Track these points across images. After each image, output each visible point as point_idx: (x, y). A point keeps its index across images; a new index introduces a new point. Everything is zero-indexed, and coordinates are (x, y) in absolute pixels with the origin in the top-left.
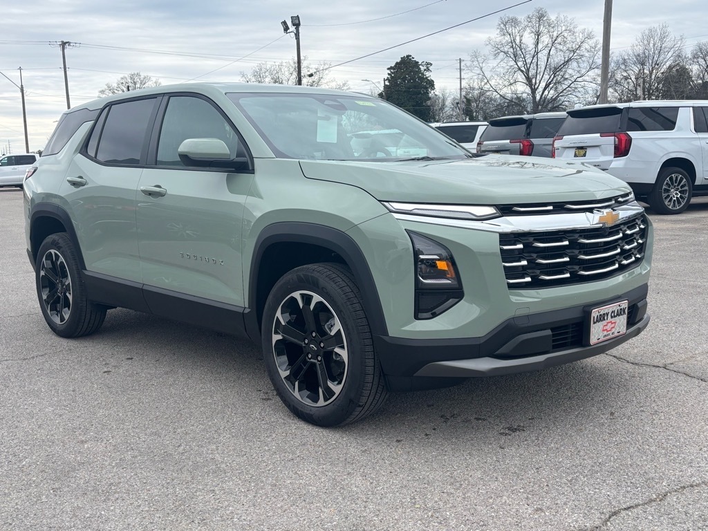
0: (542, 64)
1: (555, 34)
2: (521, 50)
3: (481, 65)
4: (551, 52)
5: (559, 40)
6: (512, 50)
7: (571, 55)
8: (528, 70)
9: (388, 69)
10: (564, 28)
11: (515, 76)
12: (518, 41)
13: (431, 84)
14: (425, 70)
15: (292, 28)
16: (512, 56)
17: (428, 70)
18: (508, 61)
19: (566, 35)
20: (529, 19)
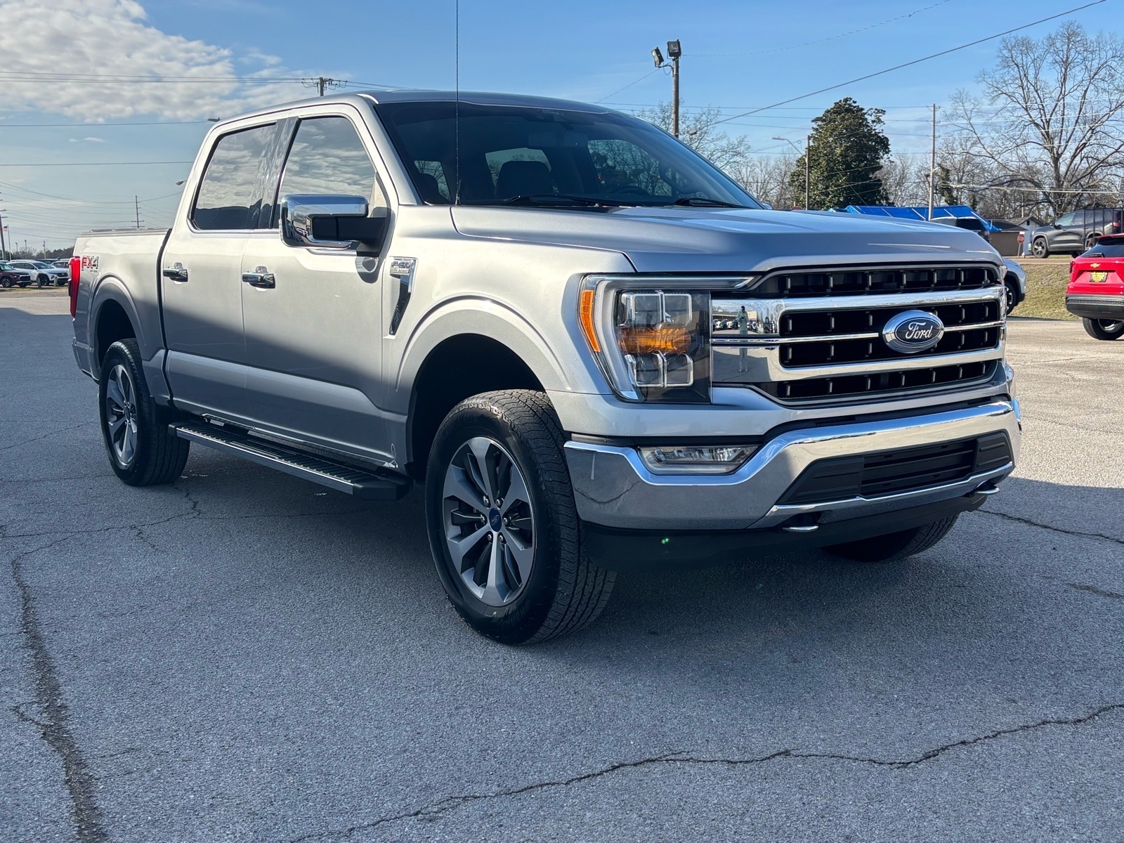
1: (1095, 64)
2: (1037, 91)
3: (968, 112)
4: (1088, 93)
5: (1102, 73)
6: (1020, 91)
8: (1048, 122)
9: (813, 121)
10: (1110, 54)
11: (1026, 131)
12: (1031, 77)
13: (884, 144)
14: (873, 122)
15: (668, 60)
16: (1022, 101)
17: (879, 121)
18: (1014, 109)
19: (1114, 64)
20: (1051, 41)
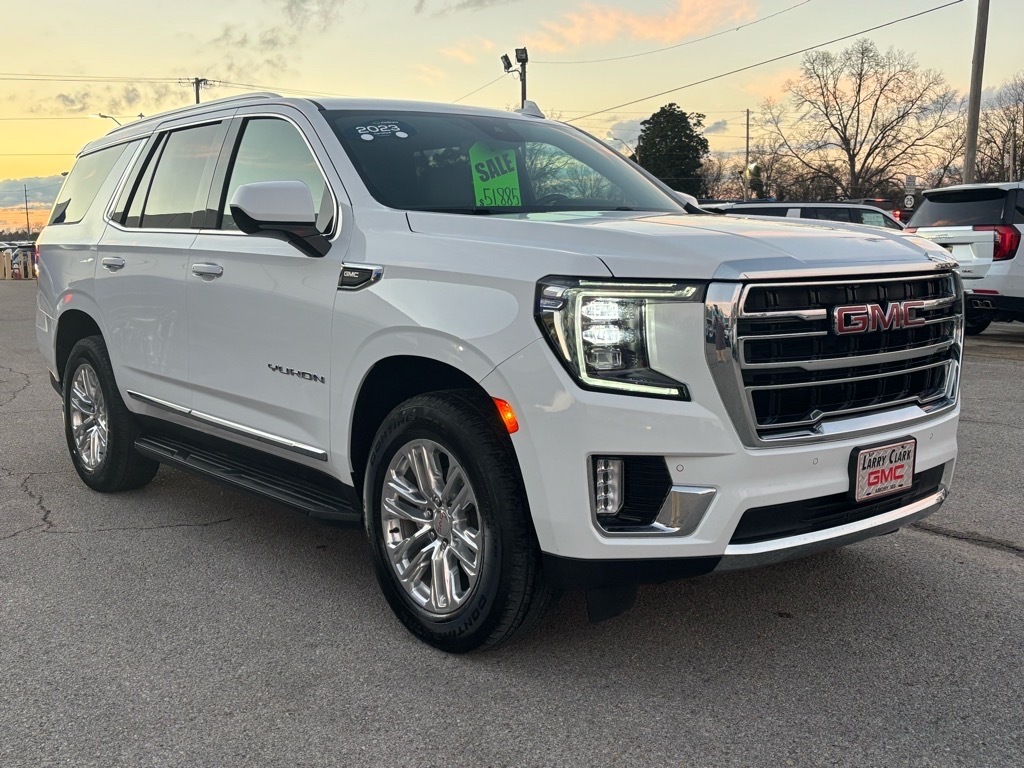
0: (865, 121)
1: (885, 77)
2: (835, 99)
4: (879, 103)
5: (891, 84)
6: (821, 98)
7: (908, 109)
8: (845, 127)
9: (642, 124)
10: (898, 68)
11: (826, 134)
12: (831, 83)
13: (704, 144)
14: (695, 125)
15: (516, 65)
16: (824, 110)
17: (699, 123)
18: (817, 115)
19: (901, 77)
20: (848, 55)
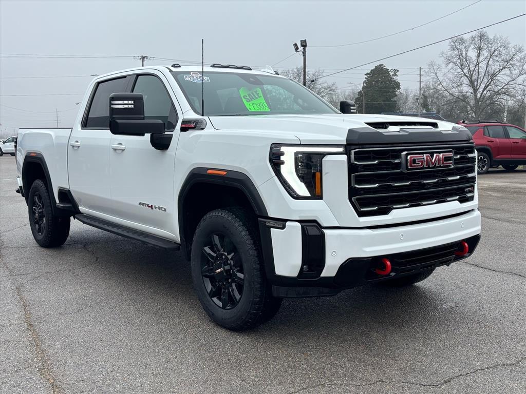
0: (482, 71)
1: (493, 49)
2: (466, 61)
4: (489, 63)
5: (496, 53)
6: (459, 61)
7: (505, 65)
8: (471, 75)
9: (365, 75)
10: (500, 44)
11: (462, 79)
12: (464, 53)
13: (398, 85)
15: (301, 48)
16: (460, 66)
17: (395, 75)
18: (456, 69)
19: (501, 49)
20: (473, 38)
